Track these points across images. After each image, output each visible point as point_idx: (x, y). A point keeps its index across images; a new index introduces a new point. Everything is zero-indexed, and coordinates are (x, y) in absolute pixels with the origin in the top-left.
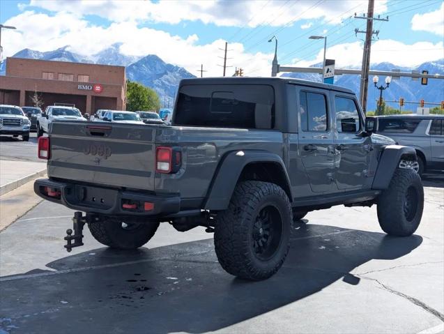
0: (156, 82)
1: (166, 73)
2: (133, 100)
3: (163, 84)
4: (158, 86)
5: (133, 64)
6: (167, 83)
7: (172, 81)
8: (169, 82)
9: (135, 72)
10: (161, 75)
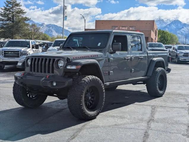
0: (178, 32)
1: (183, 28)
2: (162, 39)
3: (182, 33)
4: (179, 34)
5: (168, 25)
6: (183, 32)
7: (186, 31)
8: (184, 31)
9: (168, 29)
10: (181, 29)
